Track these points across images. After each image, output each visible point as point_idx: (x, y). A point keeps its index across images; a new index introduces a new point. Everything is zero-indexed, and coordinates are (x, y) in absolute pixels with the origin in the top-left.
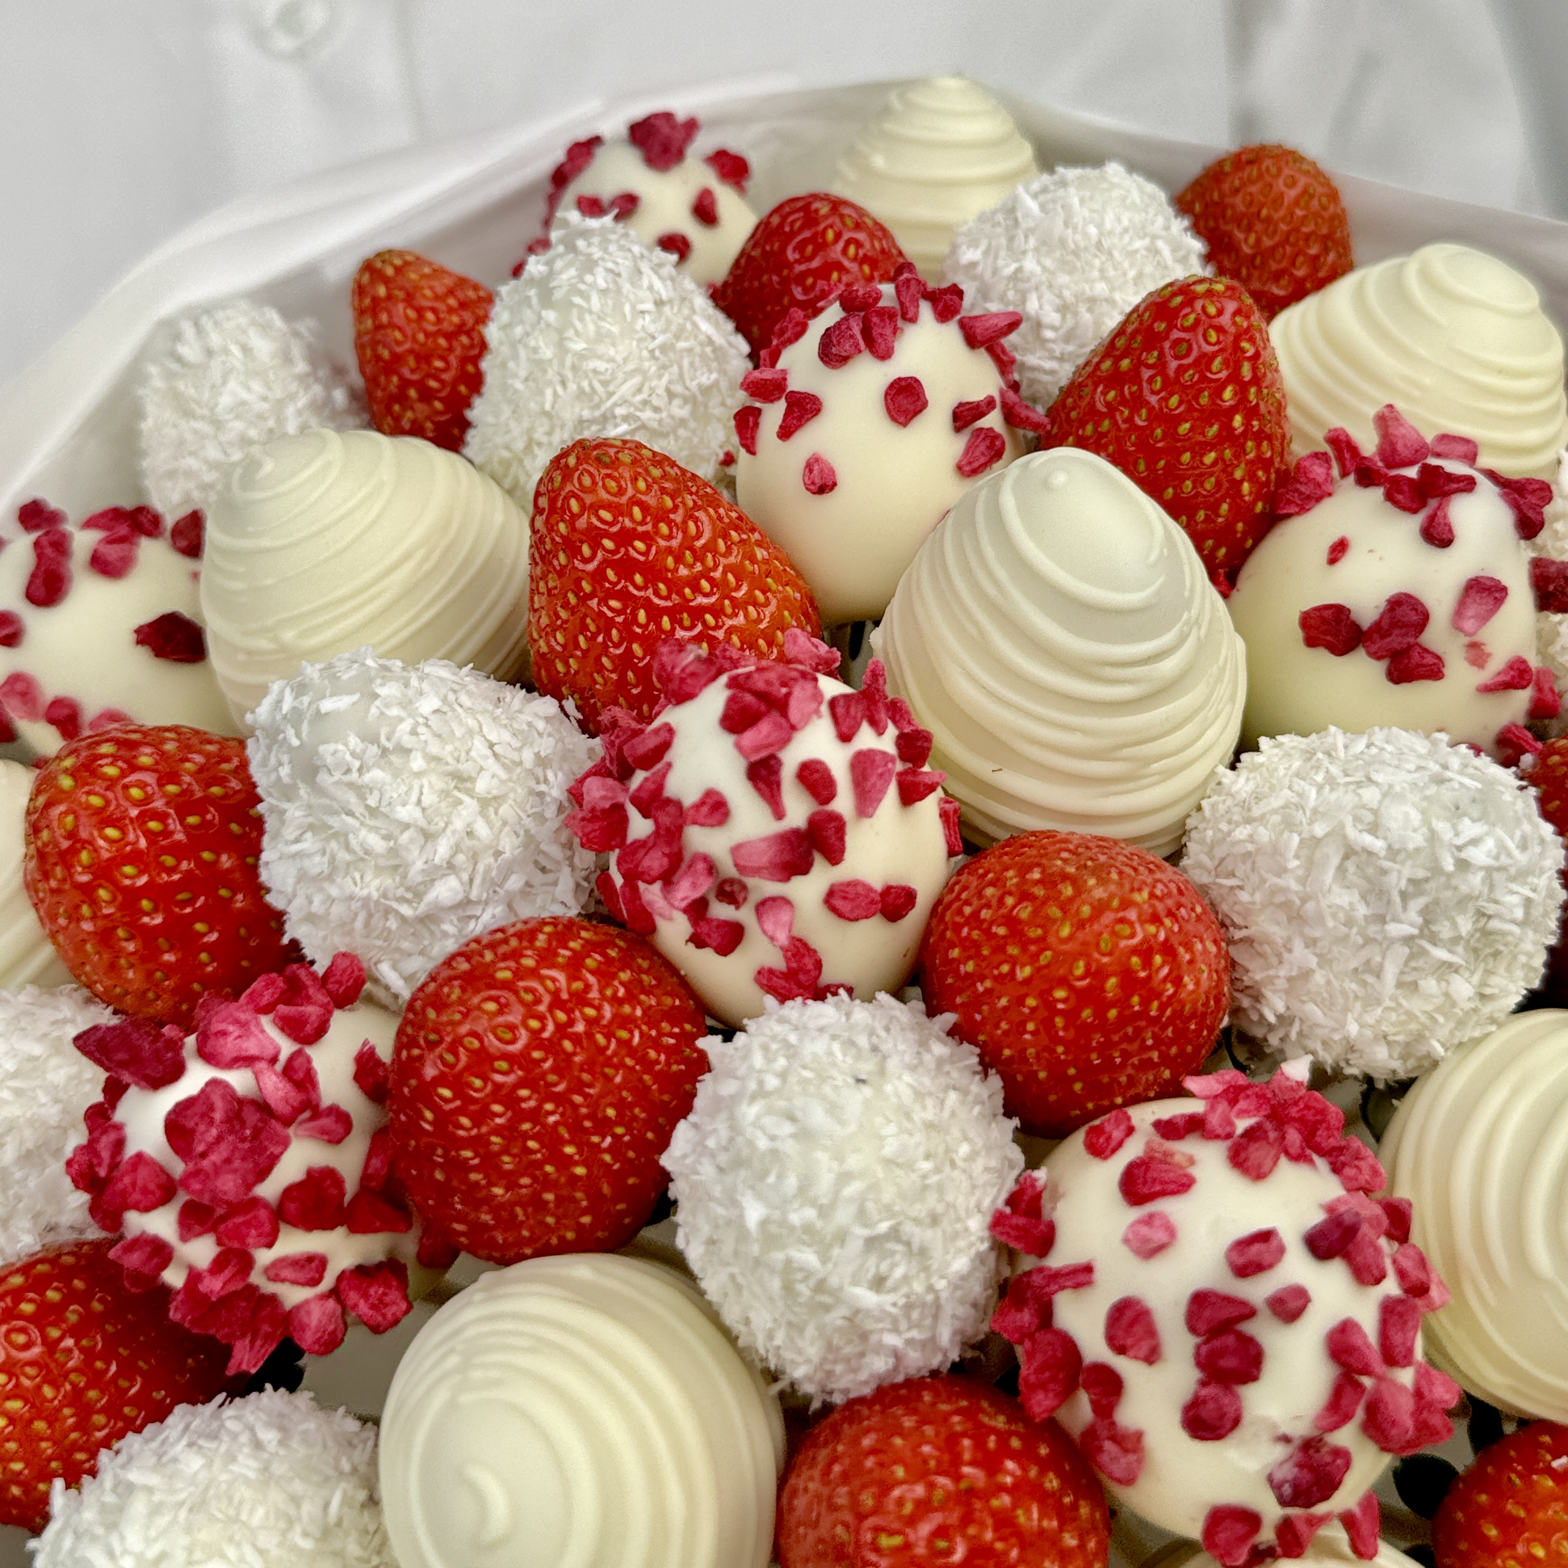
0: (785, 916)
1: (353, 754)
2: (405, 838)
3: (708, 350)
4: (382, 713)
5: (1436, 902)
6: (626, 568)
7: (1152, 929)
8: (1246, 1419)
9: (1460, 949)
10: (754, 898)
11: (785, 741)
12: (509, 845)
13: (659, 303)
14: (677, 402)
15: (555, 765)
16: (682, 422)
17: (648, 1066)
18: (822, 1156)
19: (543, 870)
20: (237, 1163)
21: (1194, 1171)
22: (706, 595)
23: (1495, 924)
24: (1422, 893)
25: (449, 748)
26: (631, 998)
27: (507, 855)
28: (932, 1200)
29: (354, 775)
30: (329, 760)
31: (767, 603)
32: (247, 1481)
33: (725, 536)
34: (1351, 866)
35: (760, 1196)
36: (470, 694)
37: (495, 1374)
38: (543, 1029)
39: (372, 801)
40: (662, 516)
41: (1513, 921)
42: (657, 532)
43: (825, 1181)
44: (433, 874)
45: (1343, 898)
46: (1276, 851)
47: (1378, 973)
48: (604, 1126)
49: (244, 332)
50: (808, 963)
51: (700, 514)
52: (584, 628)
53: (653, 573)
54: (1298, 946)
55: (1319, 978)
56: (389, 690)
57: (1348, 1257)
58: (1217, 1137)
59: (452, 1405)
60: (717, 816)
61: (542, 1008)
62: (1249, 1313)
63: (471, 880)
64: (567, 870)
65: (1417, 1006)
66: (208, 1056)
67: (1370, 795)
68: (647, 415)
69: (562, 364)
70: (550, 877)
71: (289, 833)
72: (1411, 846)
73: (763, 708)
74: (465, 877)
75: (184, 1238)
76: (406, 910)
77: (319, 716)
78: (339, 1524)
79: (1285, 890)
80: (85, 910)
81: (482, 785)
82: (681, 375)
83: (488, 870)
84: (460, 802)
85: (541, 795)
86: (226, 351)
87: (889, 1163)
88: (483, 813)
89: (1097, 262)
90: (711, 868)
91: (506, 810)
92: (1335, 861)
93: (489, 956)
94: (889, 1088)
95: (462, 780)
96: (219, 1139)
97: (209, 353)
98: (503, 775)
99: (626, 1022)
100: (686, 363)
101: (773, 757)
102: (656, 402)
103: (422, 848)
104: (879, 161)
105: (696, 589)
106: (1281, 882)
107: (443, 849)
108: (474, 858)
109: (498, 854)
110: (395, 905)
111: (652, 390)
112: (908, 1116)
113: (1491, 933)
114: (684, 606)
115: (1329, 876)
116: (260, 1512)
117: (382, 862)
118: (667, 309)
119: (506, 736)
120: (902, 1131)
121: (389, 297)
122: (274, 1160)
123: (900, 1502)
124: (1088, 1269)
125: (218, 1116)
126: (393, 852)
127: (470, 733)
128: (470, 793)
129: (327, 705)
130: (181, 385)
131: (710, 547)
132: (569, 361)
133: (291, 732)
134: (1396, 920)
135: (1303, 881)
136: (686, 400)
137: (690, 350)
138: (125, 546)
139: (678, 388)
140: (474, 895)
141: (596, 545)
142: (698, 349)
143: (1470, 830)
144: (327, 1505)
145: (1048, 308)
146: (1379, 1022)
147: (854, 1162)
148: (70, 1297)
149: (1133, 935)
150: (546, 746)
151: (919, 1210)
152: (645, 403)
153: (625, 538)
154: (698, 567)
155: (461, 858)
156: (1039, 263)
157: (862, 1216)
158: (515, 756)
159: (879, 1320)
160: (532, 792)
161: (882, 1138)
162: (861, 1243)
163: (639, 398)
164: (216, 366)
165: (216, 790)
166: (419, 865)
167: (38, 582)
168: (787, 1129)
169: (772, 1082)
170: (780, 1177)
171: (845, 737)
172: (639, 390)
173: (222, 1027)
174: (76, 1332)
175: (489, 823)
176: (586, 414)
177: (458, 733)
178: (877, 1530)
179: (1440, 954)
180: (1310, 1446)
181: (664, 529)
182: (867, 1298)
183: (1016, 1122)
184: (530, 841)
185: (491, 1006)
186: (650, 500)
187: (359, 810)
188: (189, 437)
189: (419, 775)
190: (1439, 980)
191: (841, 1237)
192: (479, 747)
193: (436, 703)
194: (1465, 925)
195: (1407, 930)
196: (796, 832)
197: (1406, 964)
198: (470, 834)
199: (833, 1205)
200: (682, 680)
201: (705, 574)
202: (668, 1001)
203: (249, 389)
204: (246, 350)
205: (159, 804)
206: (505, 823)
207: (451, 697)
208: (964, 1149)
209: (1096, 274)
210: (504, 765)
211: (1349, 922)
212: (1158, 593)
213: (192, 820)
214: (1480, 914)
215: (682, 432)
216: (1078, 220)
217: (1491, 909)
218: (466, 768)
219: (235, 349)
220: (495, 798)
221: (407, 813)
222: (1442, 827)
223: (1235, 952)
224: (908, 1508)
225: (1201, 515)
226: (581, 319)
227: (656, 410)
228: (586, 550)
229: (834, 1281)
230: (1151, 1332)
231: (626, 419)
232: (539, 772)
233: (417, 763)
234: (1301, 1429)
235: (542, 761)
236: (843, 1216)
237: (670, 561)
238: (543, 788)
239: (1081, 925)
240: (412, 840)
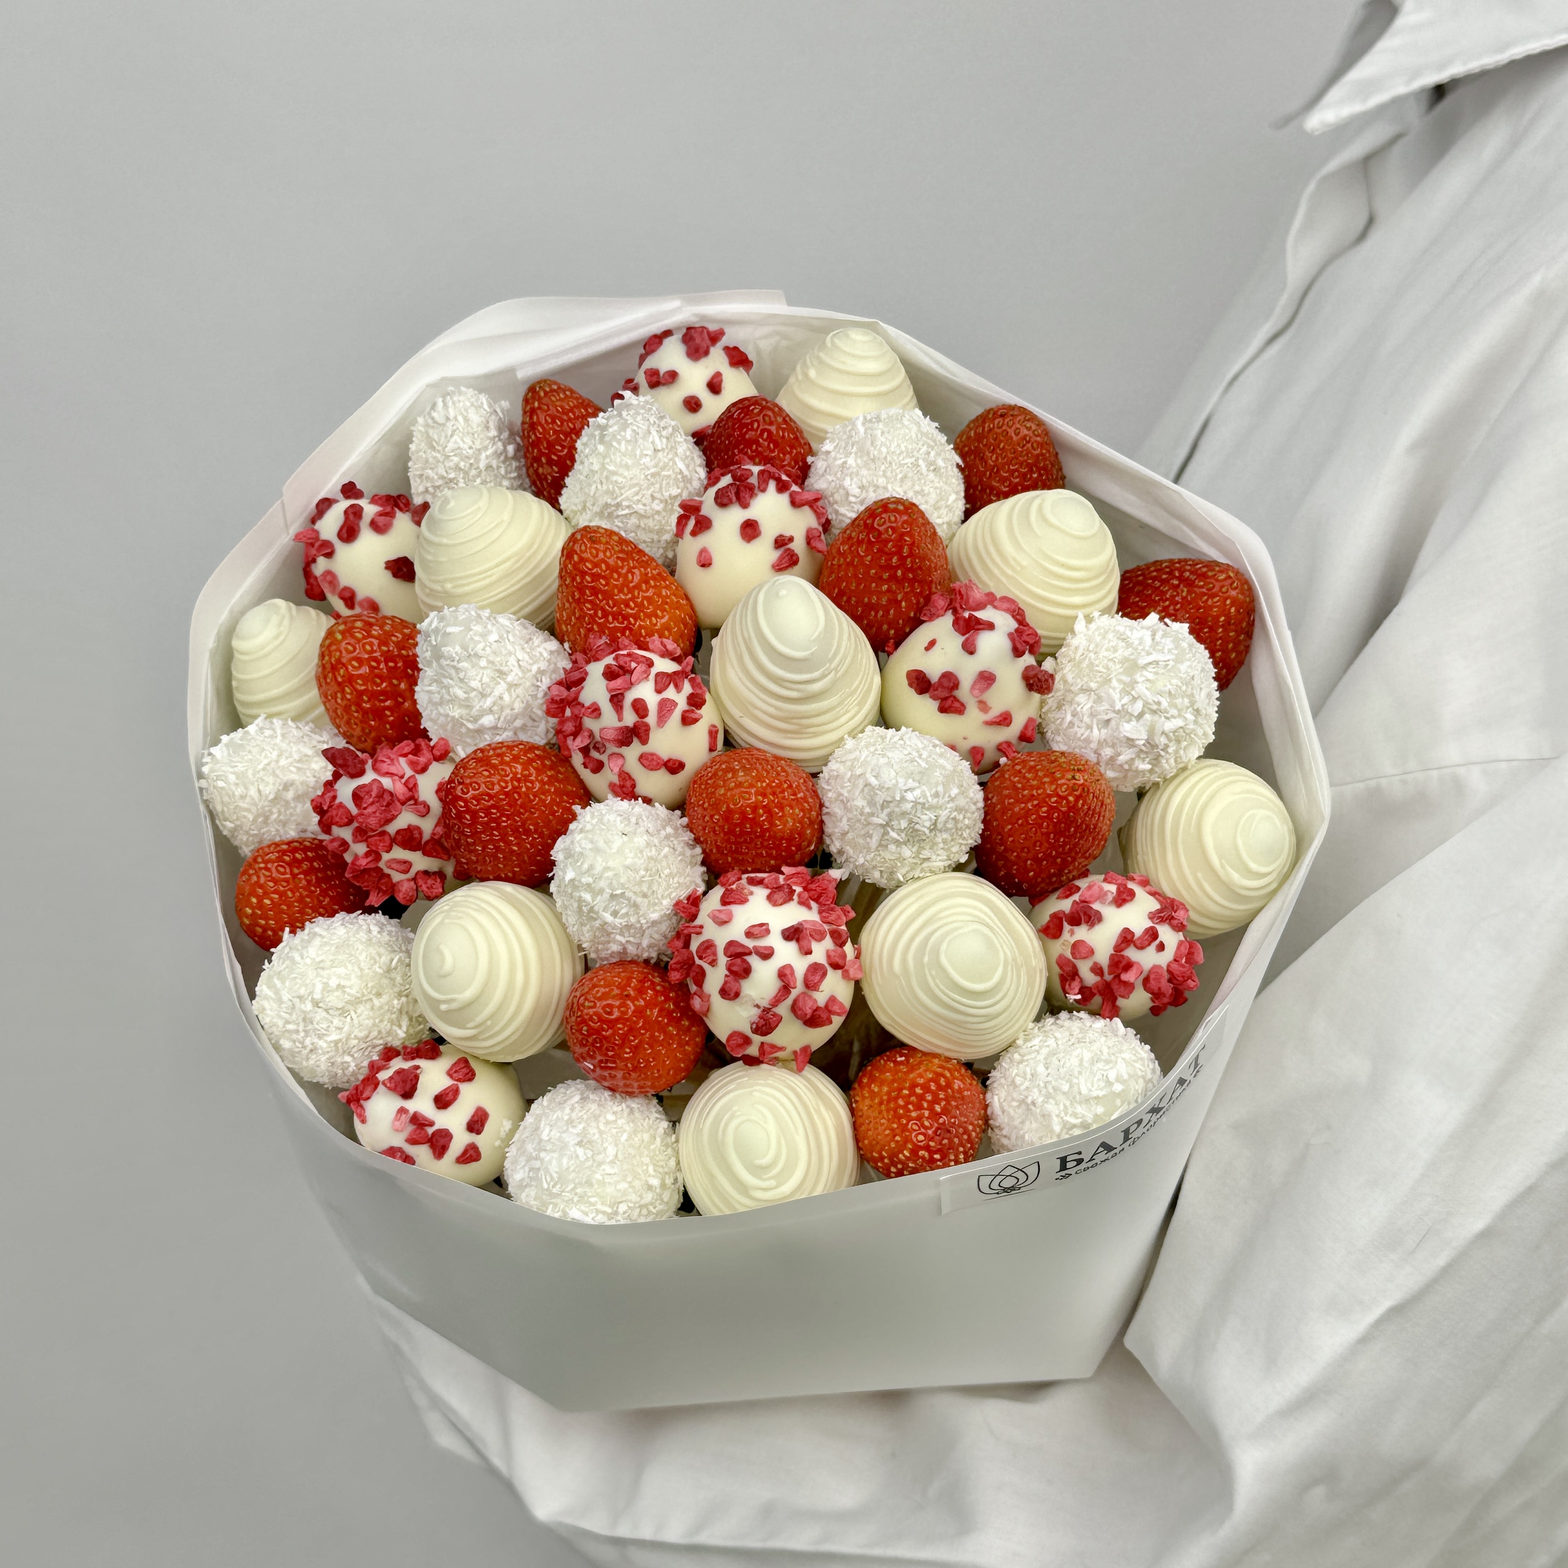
0: (620, 762)
1: (456, 653)
2: (473, 694)
3: (679, 476)
4: (472, 639)
5: (893, 812)
6: (595, 592)
7: (760, 798)
8: (742, 994)
9: (903, 835)
10: (609, 752)
11: (629, 689)
12: (518, 706)
13: (656, 451)
14: (656, 502)
15: (548, 674)
16: (658, 512)
17: (553, 813)
18: (599, 859)
19: (534, 720)
20: (377, 814)
21: (750, 897)
22: (632, 609)
23: (917, 827)
24: (888, 807)
25: (498, 659)
26: (550, 783)
27: (516, 711)
28: (645, 888)
29: (455, 663)
30: (446, 654)
31: (663, 617)
32: (362, 942)
33: (647, 582)
34: (866, 789)
35: (574, 870)
36: (514, 635)
37: (460, 915)
38: (507, 787)
39: (461, 675)
40: (615, 569)
41: (924, 826)
42: (612, 577)
43: (598, 869)
44: (483, 713)
45: (860, 803)
46: (843, 778)
47: (871, 836)
48: (527, 832)
49: (466, 410)
50: (628, 784)
51: (636, 571)
52: (574, 614)
53: (608, 596)
54: (845, 820)
55: (850, 836)
56: (478, 628)
57: (798, 941)
58: (767, 887)
59: (442, 923)
60: (595, 714)
61: (508, 778)
62: (750, 953)
63: (499, 718)
64: (544, 722)
65: (888, 856)
66: (375, 769)
67: (882, 761)
68: (639, 508)
69: (602, 474)
70: (536, 724)
71: (426, 681)
72: (886, 786)
73: (621, 672)
74: (496, 716)
75: (354, 842)
76: (470, 726)
77: (446, 635)
78: (395, 968)
79: (842, 795)
80: (339, 695)
81: (510, 678)
82: (661, 488)
83: (507, 716)
84: (499, 683)
85: (538, 687)
86: (456, 418)
87: (628, 867)
88: (508, 690)
89: (883, 468)
90: (591, 735)
91: (519, 691)
92: (861, 786)
93: (491, 753)
94: (636, 840)
95: (502, 674)
96: (372, 803)
97: (448, 419)
98: (520, 674)
99: (544, 793)
100: (664, 482)
101: (622, 694)
102: (644, 500)
103: (480, 701)
104: (812, 373)
105: (627, 606)
106: (842, 791)
107: (488, 702)
108: (502, 709)
109: (512, 709)
110: (465, 722)
111: (643, 495)
112: (641, 852)
113: (918, 830)
114: (620, 613)
115: (857, 793)
116: (364, 955)
117: (463, 703)
118: (660, 454)
119: (526, 657)
120: (636, 856)
121: (539, 408)
122: (394, 817)
123: (598, 992)
124: (701, 927)
125: (374, 794)
126: (467, 699)
127: (510, 653)
128: (504, 680)
129: (449, 630)
130: (431, 432)
131: (638, 587)
132: (605, 473)
133: (433, 638)
134: (878, 817)
135: (849, 792)
136: (661, 501)
137: (669, 476)
138: (388, 518)
139: (658, 495)
140: (499, 726)
141: (583, 578)
142: (673, 476)
143: (911, 784)
144: (392, 960)
145: (854, 486)
146: (872, 860)
147: (611, 864)
148: (307, 858)
149: (750, 799)
150: (543, 665)
151: (636, 889)
152: (639, 501)
153: (596, 577)
154: (630, 596)
155: (495, 708)
156: (856, 461)
157: (610, 885)
158: (529, 667)
159: (613, 929)
160: (533, 685)
161: (626, 858)
162: (608, 896)
163: (635, 498)
164: (449, 424)
165: (404, 652)
166: (478, 707)
167: (344, 531)
168: (589, 846)
169: (589, 827)
170: (582, 864)
171: (659, 691)
172: (637, 494)
173: (384, 759)
174: (306, 873)
175: (511, 696)
176: (609, 501)
177: (504, 652)
178: (586, 999)
179: (893, 834)
180: (767, 1010)
181: (615, 576)
182: (608, 917)
183: (704, 869)
184: (528, 707)
185: (486, 773)
186: (611, 562)
187: (456, 678)
188: (431, 460)
189: (485, 668)
190: (897, 847)
191: (601, 891)
192: (512, 661)
193: (497, 638)
194: (904, 824)
195: (881, 821)
196: (627, 727)
197: (883, 836)
198: (501, 698)
199: (600, 878)
200: (597, 652)
201: (632, 599)
202: (569, 788)
203: (463, 441)
204: (466, 420)
205: (377, 654)
206: (518, 697)
207: (505, 636)
208: (667, 871)
209: (881, 473)
210: (523, 672)
211: (862, 814)
212: (812, 654)
213: (391, 664)
214: (911, 822)
215: (656, 517)
216: (878, 443)
217: (916, 819)
218: (505, 669)
219: (460, 418)
220: (516, 685)
221: (474, 684)
222: (901, 780)
223: (824, 818)
224: (599, 995)
225: (881, 613)
226: (614, 454)
227: (645, 505)
228: (578, 579)
229: (596, 908)
230: (715, 954)
231: (628, 507)
232: (539, 676)
233: (483, 663)
234: (765, 1003)
235: (541, 672)
236: (602, 884)
237: (616, 591)
238: (539, 684)
239: (730, 789)
240: (475, 696)
